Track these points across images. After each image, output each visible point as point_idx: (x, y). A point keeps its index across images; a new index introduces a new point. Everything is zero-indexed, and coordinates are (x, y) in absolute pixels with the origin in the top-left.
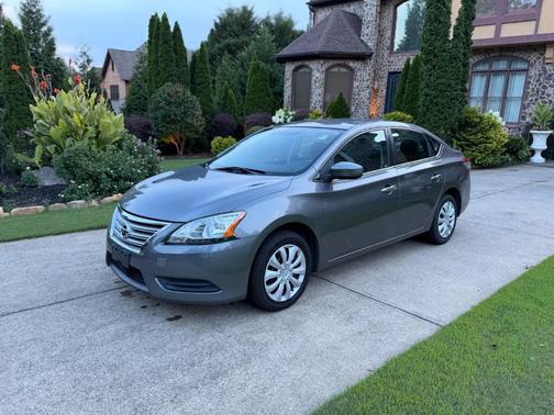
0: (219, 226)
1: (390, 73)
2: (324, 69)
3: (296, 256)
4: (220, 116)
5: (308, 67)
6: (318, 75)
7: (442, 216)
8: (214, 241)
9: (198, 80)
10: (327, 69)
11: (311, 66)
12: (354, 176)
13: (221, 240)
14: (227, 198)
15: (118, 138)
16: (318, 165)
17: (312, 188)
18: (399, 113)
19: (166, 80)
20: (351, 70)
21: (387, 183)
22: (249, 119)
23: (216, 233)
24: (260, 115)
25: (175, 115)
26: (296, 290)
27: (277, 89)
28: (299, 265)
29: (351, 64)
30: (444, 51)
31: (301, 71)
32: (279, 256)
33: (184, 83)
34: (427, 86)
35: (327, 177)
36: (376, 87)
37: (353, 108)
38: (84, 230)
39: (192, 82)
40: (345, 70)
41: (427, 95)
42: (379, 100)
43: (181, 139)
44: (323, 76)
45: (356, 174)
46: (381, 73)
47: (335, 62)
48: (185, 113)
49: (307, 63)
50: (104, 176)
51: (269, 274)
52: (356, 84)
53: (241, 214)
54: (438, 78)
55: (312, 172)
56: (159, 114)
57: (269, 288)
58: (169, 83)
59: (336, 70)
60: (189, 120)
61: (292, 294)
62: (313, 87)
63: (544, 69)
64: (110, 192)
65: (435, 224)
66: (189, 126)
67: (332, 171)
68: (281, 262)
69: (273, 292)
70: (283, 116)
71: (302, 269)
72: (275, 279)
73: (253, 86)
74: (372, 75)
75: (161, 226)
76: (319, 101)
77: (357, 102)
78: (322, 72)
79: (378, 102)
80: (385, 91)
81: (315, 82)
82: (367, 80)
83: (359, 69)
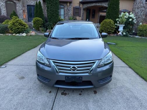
1: (28, 5)
10: (6, 2)
18: (38, 18)
20: (15, 3)
29: (14, 1)
36: (24, 9)
40: (12, 3)
44: (4, 4)
46: (24, 5)
52: (17, 8)
59: (9, 2)
63: (67, 8)
74: (22, 5)
76: (5, 13)
77: (19, 14)
78: (4, 3)
79: (25, 14)
80: (27, 11)
81: (2, 6)
82: (21, 7)
83: (17, 3)
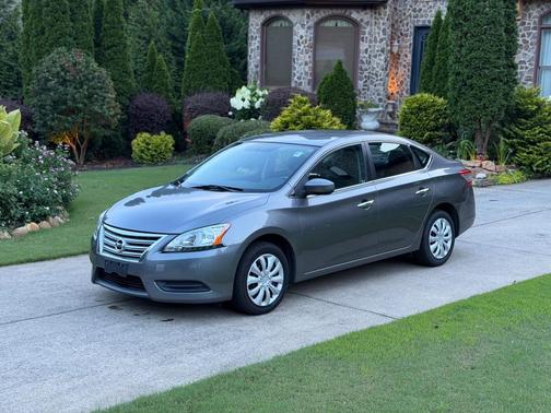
0: (207, 236)
1: (418, 29)
2: (311, 23)
3: (274, 265)
4: (143, 99)
5: (286, 19)
6: (302, 32)
7: (434, 234)
8: (204, 249)
9: (106, 42)
10: (317, 24)
11: (291, 17)
12: (327, 192)
13: (211, 248)
14: (215, 212)
15: (16, 146)
16: (294, 182)
17: (288, 203)
18: (426, 95)
19: (56, 43)
20: (356, 24)
21: (363, 198)
22: (192, 101)
23: (205, 242)
24: (208, 96)
25: (74, 100)
26: (275, 297)
27: (235, 45)
28: (277, 274)
29: (355, 15)
30: (478, 12)
31: (276, 24)
32: (259, 264)
33: (84, 47)
34: (458, 61)
35: (302, 192)
36: (395, 50)
37: (360, 84)
38: (22, 263)
39: (97, 45)
40: (344, 24)
41: (458, 74)
42: (401, 70)
43: (81, 138)
44: (310, 35)
45: (328, 189)
46: (403, 29)
47: (329, 12)
48: (89, 97)
49: (284, 13)
50: (14, 199)
51: (250, 280)
52: (363, 46)
53: (227, 226)
54: (471, 50)
55: (288, 188)
56: (48, 98)
57: (251, 292)
58: (63, 49)
59: (331, 24)
60: (96, 108)
61: (272, 300)
62: (295, 50)
64: (22, 221)
65: (425, 243)
66: (96, 118)
67: (306, 188)
68: (261, 269)
69: (255, 297)
70: (248, 98)
71: (280, 278)
72: (256, 285)
73: (197, 47)
74: (389, 31)
75: (156, 239)
76: (306, 73)
77: (366, 73)
78: (309, 28)
79: (400, 73)
80: (410, 56)
81: (299, 44)
82: (382, 40)
83: (367, 23)
